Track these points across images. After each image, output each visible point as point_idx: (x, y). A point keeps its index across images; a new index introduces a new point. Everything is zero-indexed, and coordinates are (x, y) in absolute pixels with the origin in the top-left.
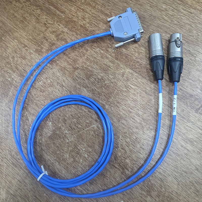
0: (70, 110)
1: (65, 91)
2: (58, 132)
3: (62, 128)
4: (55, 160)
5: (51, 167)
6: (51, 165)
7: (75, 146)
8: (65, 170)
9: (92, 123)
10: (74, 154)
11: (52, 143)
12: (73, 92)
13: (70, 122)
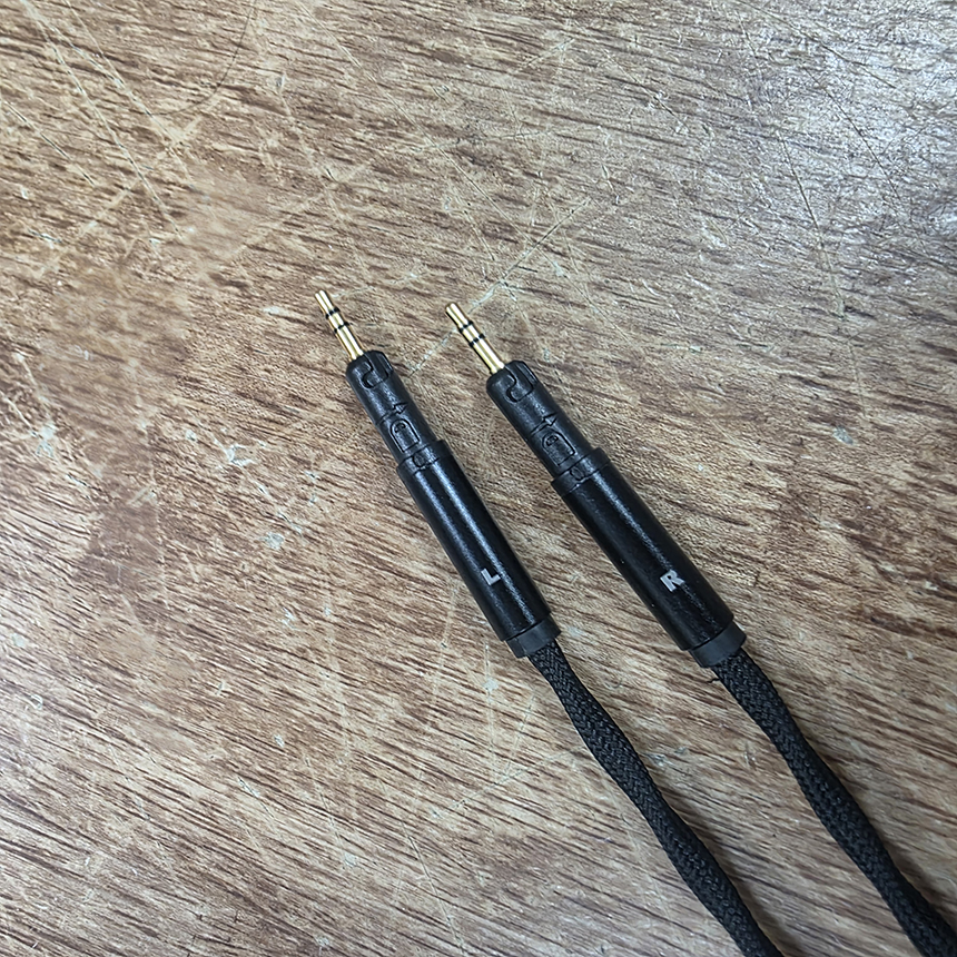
0: (194, 239)
1: (73, 75)
2: (150, 493)
3: (176, 436)
4: (223, 764)
5: (208, 846)
6: (202, 833)
7: (371, 558)
8: (356, 836)
9: (461, 274)
10: (392, 651)
11: (135, 620)
12: (153, 55)
13: (228, 349)
